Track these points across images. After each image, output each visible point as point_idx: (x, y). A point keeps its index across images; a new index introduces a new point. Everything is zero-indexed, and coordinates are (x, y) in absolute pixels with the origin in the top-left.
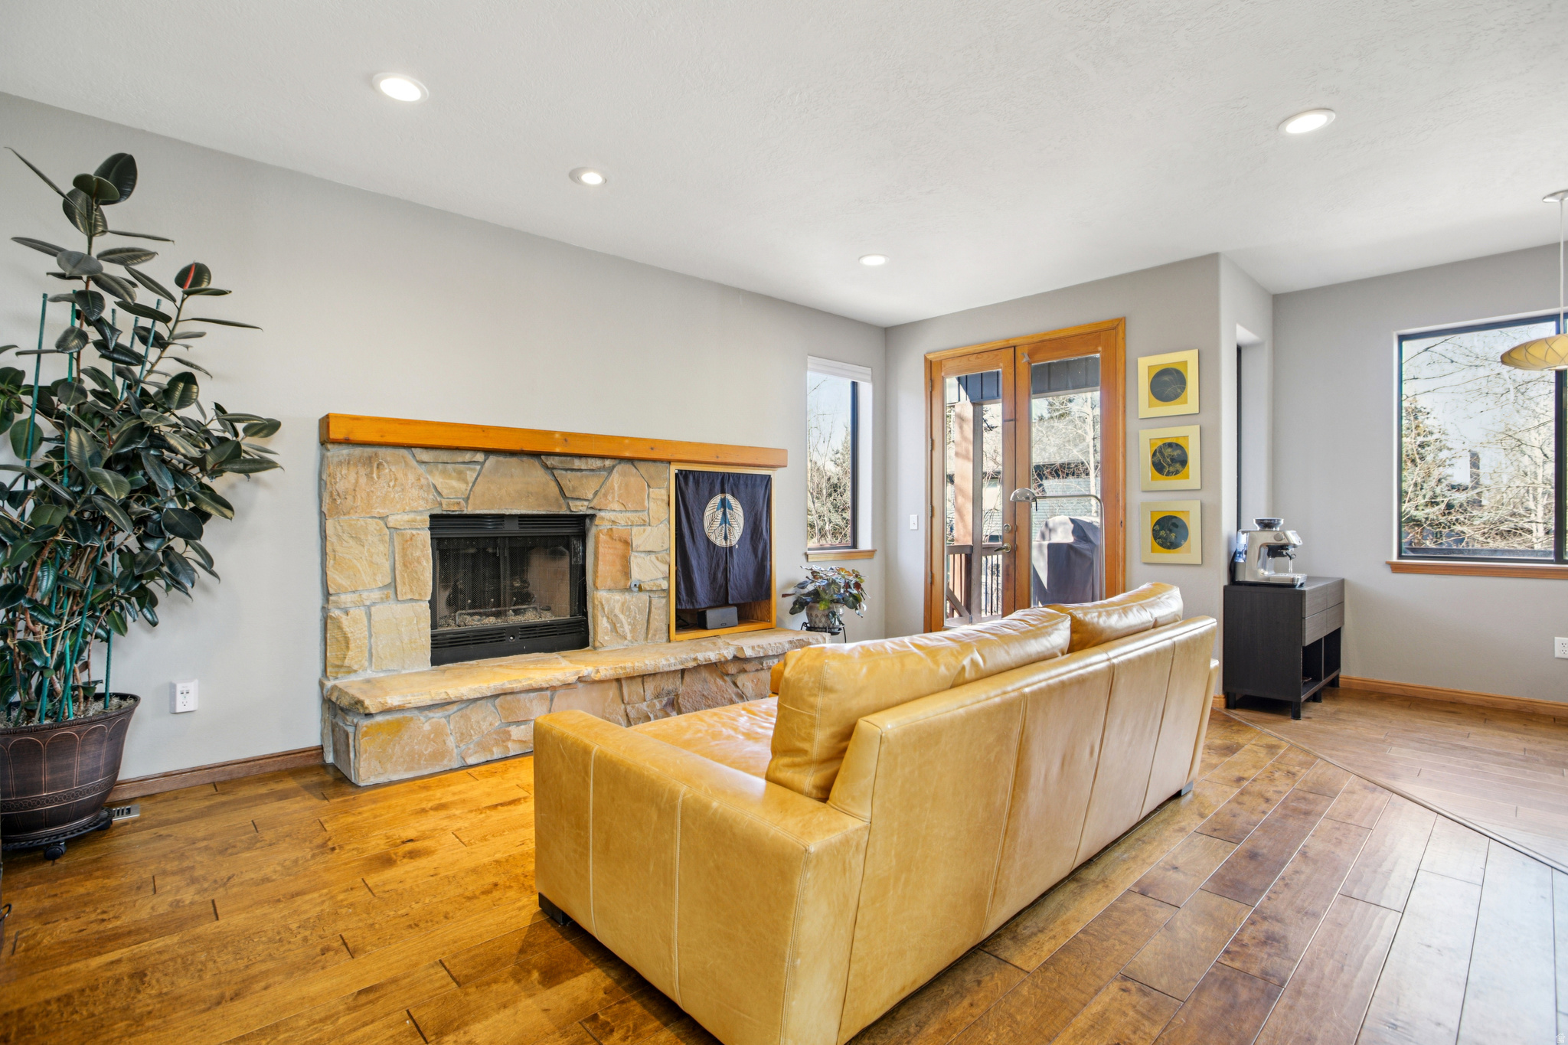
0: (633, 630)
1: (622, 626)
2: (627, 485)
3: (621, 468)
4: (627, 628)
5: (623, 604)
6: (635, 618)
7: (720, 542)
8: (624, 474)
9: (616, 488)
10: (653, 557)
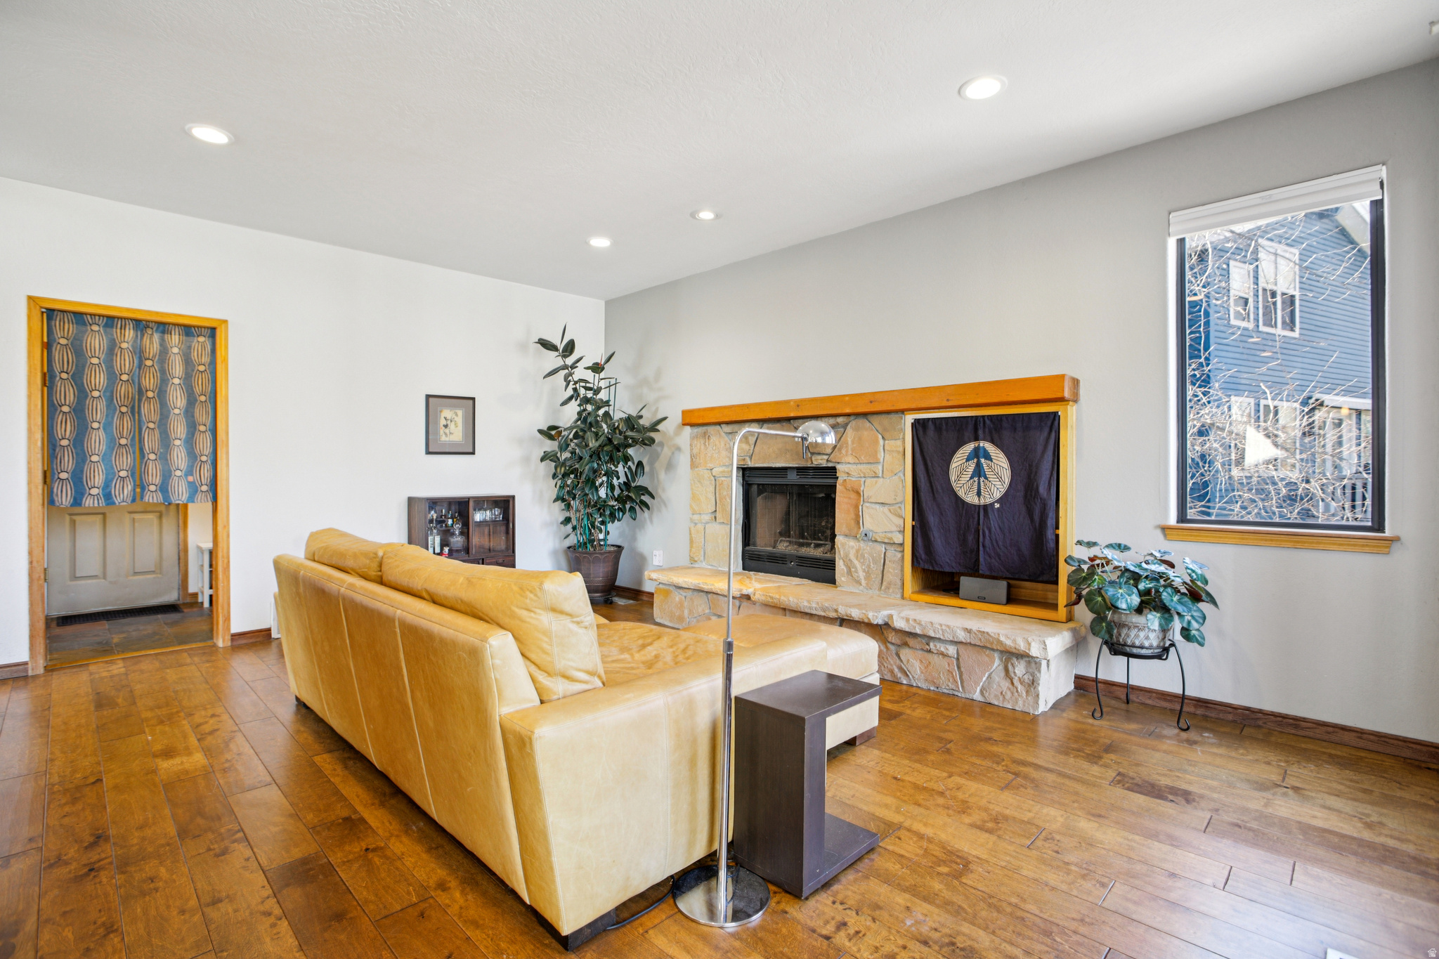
0: (868, 577)
1: (856, 572)
2: (860, 439)
3: (854, 423)
4: (862, 575)
5: (858, 551)
6: (869, 566)
7: (972, 499)
8: (857, 429)
9: (850, 443)
10: (886, 509)
